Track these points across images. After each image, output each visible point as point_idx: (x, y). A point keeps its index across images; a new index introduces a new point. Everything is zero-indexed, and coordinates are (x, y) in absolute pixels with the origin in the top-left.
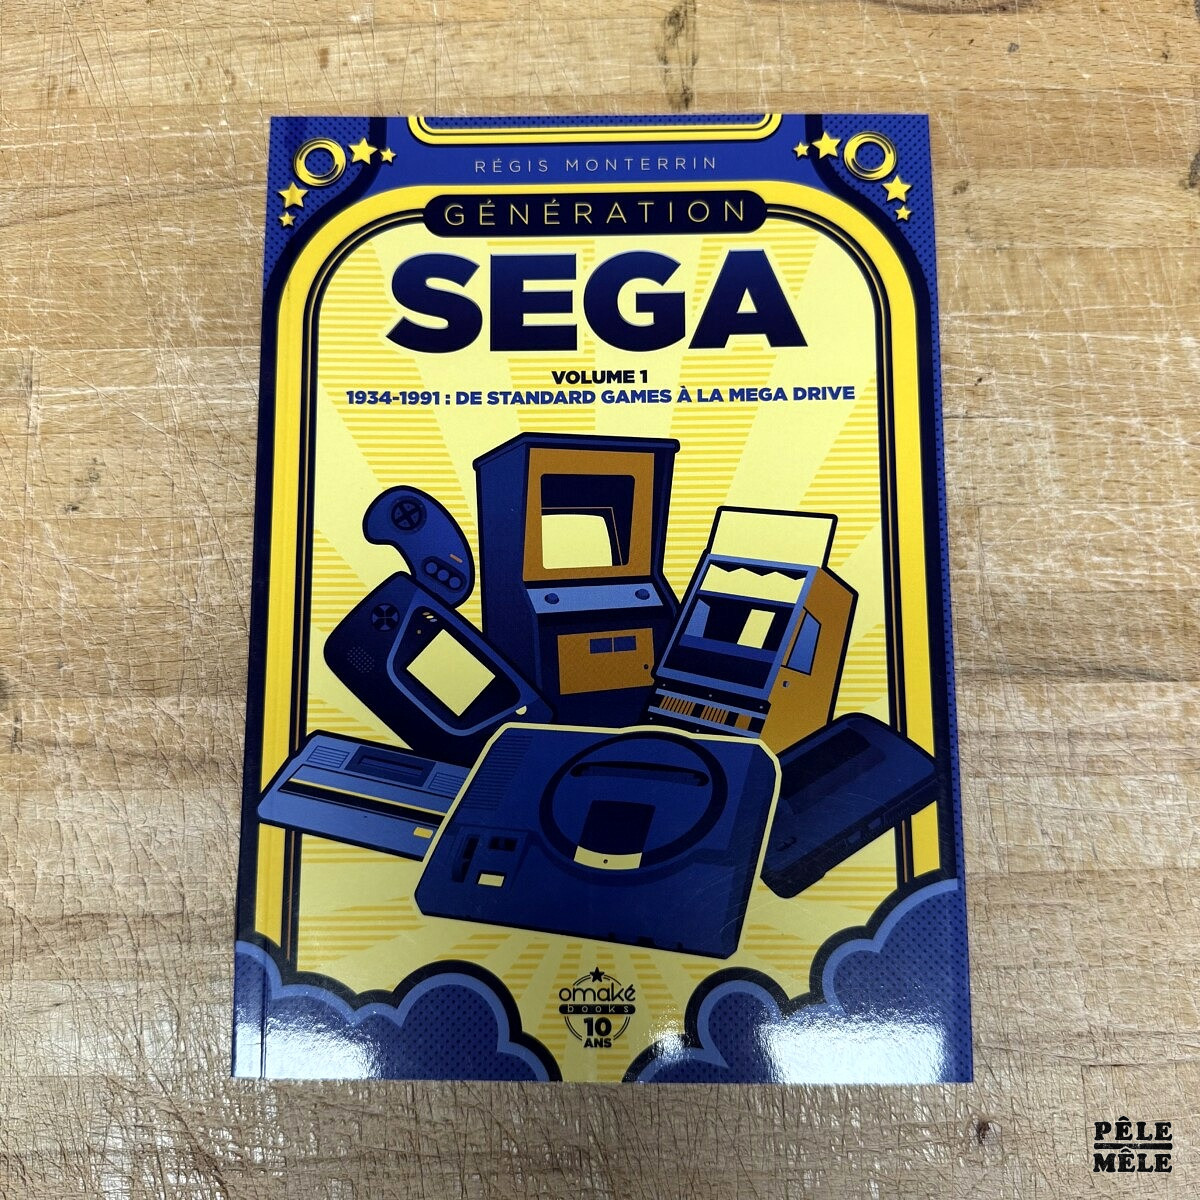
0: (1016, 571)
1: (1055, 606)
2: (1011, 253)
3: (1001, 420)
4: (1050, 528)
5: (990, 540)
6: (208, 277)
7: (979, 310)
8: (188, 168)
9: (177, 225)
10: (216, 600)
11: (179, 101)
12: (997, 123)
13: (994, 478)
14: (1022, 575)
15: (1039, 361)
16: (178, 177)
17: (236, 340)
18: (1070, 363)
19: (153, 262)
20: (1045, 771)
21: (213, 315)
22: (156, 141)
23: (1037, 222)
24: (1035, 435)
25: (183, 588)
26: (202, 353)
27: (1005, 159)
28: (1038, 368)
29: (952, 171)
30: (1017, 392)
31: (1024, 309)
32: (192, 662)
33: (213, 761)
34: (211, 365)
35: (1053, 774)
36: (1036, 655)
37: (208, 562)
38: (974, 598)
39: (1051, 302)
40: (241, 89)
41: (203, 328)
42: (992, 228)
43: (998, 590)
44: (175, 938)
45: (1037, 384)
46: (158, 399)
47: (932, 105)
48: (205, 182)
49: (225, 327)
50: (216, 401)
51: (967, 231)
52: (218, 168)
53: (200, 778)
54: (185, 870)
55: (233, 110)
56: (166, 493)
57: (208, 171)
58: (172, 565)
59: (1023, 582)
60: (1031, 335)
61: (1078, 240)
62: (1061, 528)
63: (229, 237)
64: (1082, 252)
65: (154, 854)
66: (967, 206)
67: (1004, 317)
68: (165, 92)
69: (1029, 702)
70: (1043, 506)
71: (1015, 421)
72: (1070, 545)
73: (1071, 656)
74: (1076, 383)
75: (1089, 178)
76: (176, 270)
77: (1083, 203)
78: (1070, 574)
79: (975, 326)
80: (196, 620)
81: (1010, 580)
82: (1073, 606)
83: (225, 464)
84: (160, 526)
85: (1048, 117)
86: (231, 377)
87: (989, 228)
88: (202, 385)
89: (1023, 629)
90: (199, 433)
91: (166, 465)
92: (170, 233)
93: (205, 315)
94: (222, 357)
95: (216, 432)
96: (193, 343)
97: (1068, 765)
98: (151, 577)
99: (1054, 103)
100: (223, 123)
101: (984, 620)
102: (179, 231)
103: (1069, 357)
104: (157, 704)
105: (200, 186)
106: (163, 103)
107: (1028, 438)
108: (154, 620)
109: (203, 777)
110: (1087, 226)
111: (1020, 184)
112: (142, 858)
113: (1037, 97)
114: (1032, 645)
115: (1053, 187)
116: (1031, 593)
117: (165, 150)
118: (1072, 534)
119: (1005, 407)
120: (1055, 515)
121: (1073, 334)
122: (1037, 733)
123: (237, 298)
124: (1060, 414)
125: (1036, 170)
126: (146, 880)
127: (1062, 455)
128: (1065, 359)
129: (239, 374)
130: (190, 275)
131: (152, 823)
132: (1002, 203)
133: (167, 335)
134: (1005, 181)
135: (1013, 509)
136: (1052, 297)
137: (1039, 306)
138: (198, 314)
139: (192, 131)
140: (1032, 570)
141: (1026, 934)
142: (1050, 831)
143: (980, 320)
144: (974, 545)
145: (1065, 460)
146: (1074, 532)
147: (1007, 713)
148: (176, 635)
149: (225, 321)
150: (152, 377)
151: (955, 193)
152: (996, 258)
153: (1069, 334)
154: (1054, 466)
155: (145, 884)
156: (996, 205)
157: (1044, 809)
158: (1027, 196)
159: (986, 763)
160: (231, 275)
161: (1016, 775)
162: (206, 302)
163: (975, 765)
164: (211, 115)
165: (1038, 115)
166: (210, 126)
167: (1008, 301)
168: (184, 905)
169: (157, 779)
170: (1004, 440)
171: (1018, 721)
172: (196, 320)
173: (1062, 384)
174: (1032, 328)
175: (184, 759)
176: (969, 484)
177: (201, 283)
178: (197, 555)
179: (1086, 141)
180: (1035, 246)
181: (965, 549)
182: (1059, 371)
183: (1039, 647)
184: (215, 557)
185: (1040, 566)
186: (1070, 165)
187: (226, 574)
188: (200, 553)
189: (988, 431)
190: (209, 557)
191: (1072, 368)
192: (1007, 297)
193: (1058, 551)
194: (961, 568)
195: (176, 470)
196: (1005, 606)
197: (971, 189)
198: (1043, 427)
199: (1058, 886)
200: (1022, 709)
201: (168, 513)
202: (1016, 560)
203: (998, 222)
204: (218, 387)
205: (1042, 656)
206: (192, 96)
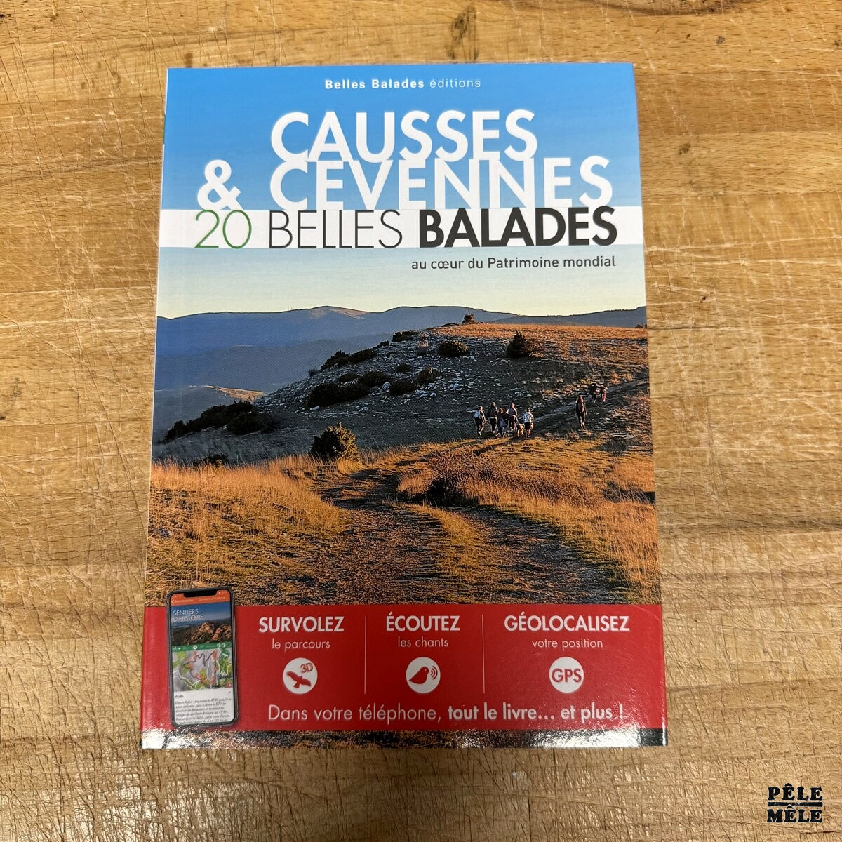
0: (738, 447)
1: (768, 474)
2: (724, 199)
3: (722, 329)
4: (763, 413)
5: (717, 423)
6: (102, 234)
7: (702, 243)
8: (85, 149)
9: (78, 194)
10: (113, 487)
11: (77, 97)
12: (710, 98)
13: (718, 375)
14: (743, 449)
15: (749, 283)
16: (78, 156)
17: (125, 282)
18: (773, 283)
19: (60, 223)
20: (765, 603)
21: (107, 264)
22: (60, 128)
23: (743, 174)
24: (749, 340)
25: (88, 479)
26: (99, 294)
27: (717, 126)
28: (749, 288)
29: (678, 137)
30: (733, 307)
31: (736, 242)
32: (96, 537)
33: (114, 615)
34: (106, 303)
35: (771, 605)
36: (756, 512)
37: (107, 458)
38: (706, 469)
39: (757, 236)
40: (125, 86)
41: (99, 273)
42: (710, 180)
43: (724, 462)
44: (90, 756)
45: (748, 300)
46: (65, 330)
47: (660, 86)
48: (98, 160)
49: (116, 272)
50: (110, 331)
51: (691, 183)
52: (108, 148)
53: (105, 629)
54: (96, 701)
55: (119, 103)
56: (73, 404)
57: (101, 151)
58: (79, 461)
59: (743, 456)
60: (742, 262)
61: (776, 187)
62: (771, 412)
63: (118, 202)
64: (779, 197)
65: (71, 690)
66: (690, 163)
67: (721, 249)
68: (66, 90)
69: (752, 549)
70: (757, 395)
71: (733, 329)
72: (778, 425)
73: (782, 513)
74: (778, 299)
75: (782, 139)
76: (77, 228)
77: (779, 159)
78: (779, 448)
79: (699, 256)
80: (99, 504)
81: (733, 454)
82: (782, 473)
83: (119, 380)
84: (69, 430)
85: (749, 93)
86: (122, 311)
87: (707, 180)
88: (99, 318)
89: (744, 492)
90: (98, 356)
91: (72, 382)
92: (72, 200)
93: (101, 264)
94: (114, 296)
95: (111, 355)
96: (91, 286)
97: (782, 598)
98: (62, 470)
99: (753, 82)
100: (112, 113)
101: (714, 486)
102: (79, 198)
103: (772, 279)
104: (70, 571)
105: (95, 163)
106: (65, 99)
107: (743, 343)
108: (67, 505)
109: (108, 627)
110: (782, 177)
111: (730, 145)
112: (62, 692)
113: (740, 78)
114: (752, 505)
115: (754, 148)
116: (749, 464)
117: (68, 136)
118: (779, 417)
119: (724, 319)
120: (766, 402)
121: (775, 261)
122: (758, 573)
123: (125, 249)
124: (767, 323)
125: (742, 134)
126: (65, 710)
127: (770, 355)
128: (769, 280)
129: (128, 309)
130: (88, 232)
131: (69, 665)
132: (716, 160)
133: (72, 280)
134: (718, 143)
135: (734, 398)
136: (758, 232)
137: (748, 239)
138: (95, 263)
139: (87, 120)
140: (750, 446)
141: (754, 731)
142: (769, 650)
143: (703, 252)
144: (705, 428)
145: (772, 359)
146: (781, 415)
147: (734, 559)
148: (82, 516)
149: (116, 267)
150: (61, 313)
151: (680, 154)
152: (714, 203)
153: (771, 261)
154: (764, 364)
155: (64, 713)
156: (712, 162)
157: (765, 633)
158: (735, 154)
159: (719, 599)
160: (121, 231)
161: (743, 607)
162: (101, 253)
163: (711, 600)
164: (102, 107)
165: (742, 92)
166: (102, 116)
167: (724, 237)
168: (96, 729)
169: (71, 630)
170: (725, 344)
171: (743, 564)
172: (94, 268)
173: (767, 300)
174: (743, 257)
175: (93, 613)
176: (699, 380)
177: (97, 239)
178: (98, 452)
179: (780, 110)
180: (744, 193)
181: (697, 431)
182: (765, 289)
183: (758, 506)
184: (112, 453)
185: (756, 442)
186: (767, 130)
187: (120, 467)
188: (100, 451)
189: (712, 338)
190: (108, 454)
191: (775, 287)
192: (723, 234)
193: (769, 430)
194: (695, 446)
195: (80, 385)
196: (730, 474)
197: (693, 149)
198: (754, 334)
199: (777, 693)
200: (746, 555)
201: (75, 419)
202: (738, 438)
203: (714, 176)
204: (112, 319)
205: (760, 513)
206: (87, 92)
